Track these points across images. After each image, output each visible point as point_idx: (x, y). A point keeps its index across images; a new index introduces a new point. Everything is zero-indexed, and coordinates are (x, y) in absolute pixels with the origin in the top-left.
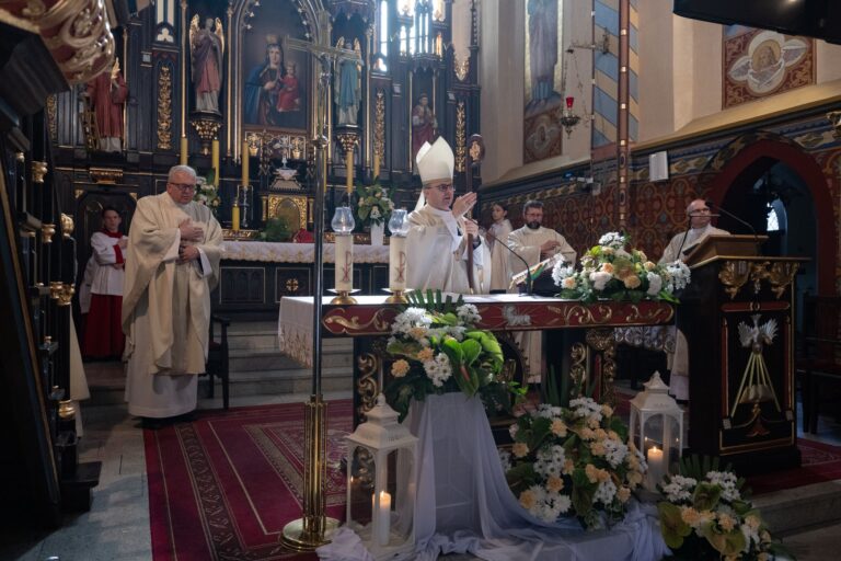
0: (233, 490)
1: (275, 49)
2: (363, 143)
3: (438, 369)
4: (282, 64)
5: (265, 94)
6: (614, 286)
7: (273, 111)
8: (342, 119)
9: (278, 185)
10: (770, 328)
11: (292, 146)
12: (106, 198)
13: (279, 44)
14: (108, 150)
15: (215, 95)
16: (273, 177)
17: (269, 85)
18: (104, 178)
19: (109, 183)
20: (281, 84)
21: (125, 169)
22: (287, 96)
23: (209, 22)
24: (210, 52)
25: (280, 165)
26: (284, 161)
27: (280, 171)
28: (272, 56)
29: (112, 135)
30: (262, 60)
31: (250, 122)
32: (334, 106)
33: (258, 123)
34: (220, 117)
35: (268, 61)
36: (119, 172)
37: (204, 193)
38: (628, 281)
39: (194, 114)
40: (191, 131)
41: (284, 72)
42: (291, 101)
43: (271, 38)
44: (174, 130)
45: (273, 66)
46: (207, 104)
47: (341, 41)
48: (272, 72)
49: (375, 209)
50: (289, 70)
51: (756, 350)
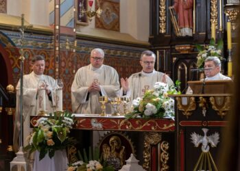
12: (188, 61)
14: (184, 35)
18: (182, 50)
19: (185, 52)
21: (191, 44)
51: (205, 150)
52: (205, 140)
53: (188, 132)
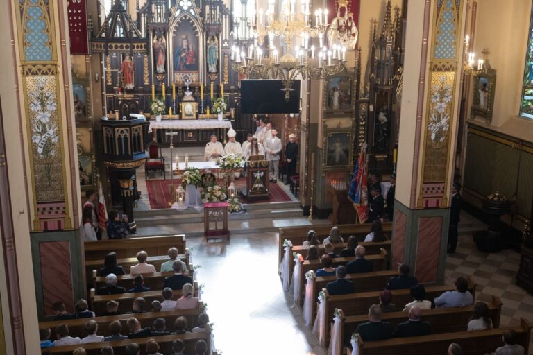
0: (163, 197)
1: (185, 41)
2: (219, 77)
3: (188, 181)
4: (188, 46)
5: (182, 59)
6: (228, 165)
7: (185, 64)
8: (210, 69)
9: (185, 99)
10: (262, 173)
11: (193, 77)
12: (129, 103)
13: (187, 38)
15: (163, 66)
16: (184, 95)
17: (183, 55)
19: (130, 99)
20: (188, 54)
21: (134, 94)
22: (190, 58)
23: (160, 39)
24: (161, 51)
25: (186, 90)
26: (188, 88)
27: (186, 93)
28: (184, 43)
29: (130, 83)
30: (180, 46)
31: (176, 69)
32: (207, 64)
33: (180, 70)
34: (165, 73)
35: (183, 45)
36: (132, 96)
37: (160, 106)
38: (231, 165)
39: (156, 73)
40: (155, 78)
41: (189, 49)
42: (192, 60)
43: (184, 36)
44: (150, 77)
45: (184, 47)
46: (161, 69)
47: (210, 38)
48: (184, 49)
49: (219, 108)
50: (191, 48)
51: (258, 177)
52: (258, 174)
53: (252, 172)
